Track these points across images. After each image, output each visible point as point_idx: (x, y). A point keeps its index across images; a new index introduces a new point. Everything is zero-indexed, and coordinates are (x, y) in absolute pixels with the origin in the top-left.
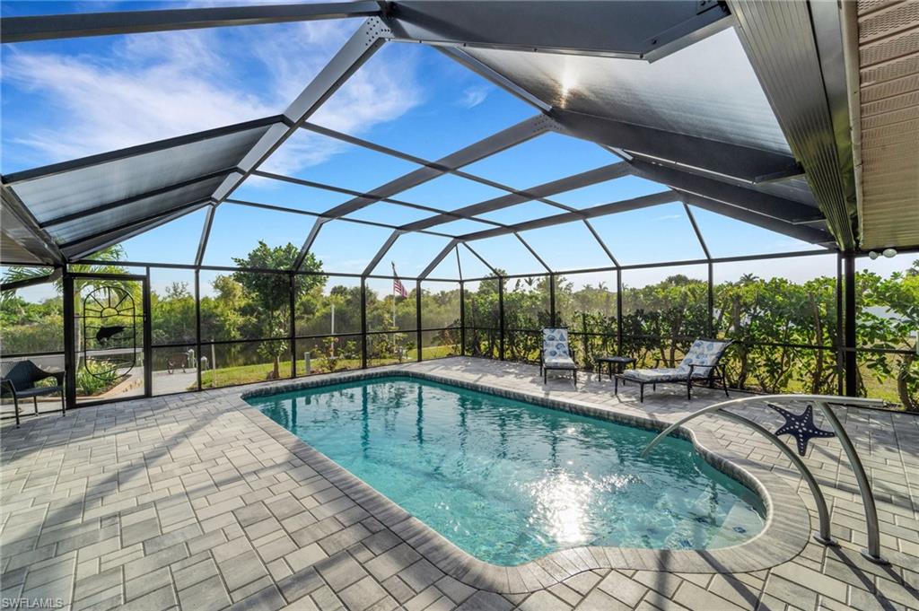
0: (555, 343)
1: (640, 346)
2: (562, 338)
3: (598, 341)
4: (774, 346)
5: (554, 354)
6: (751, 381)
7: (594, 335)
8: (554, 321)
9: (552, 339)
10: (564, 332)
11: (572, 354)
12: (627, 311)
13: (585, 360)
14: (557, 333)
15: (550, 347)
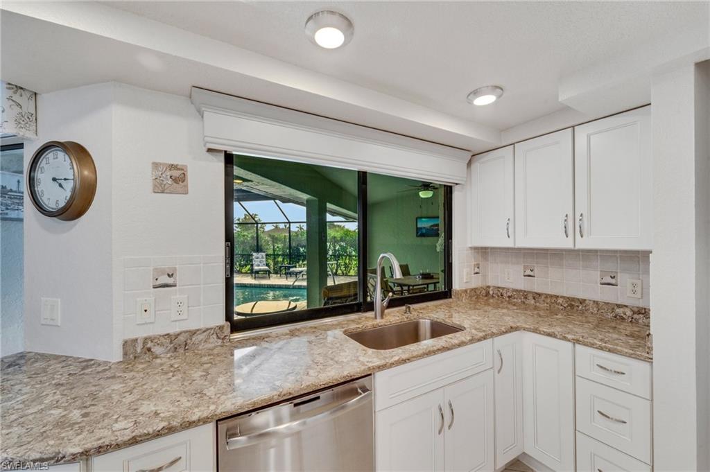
0: (259, 260)
1: (299, 260)
2: (262, 258)
3: (280, 259)
4: (346, 256)
5: (259, 265)
6: (339, 272)
7: (279, 255)
8: (258, 249)
9: (257, 258)
10: (264, 254)
11: (267, 265)
12: (294, 244)
13: (274, 269)
14: (260, 255)
15: (256, 262)
